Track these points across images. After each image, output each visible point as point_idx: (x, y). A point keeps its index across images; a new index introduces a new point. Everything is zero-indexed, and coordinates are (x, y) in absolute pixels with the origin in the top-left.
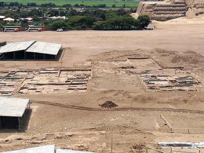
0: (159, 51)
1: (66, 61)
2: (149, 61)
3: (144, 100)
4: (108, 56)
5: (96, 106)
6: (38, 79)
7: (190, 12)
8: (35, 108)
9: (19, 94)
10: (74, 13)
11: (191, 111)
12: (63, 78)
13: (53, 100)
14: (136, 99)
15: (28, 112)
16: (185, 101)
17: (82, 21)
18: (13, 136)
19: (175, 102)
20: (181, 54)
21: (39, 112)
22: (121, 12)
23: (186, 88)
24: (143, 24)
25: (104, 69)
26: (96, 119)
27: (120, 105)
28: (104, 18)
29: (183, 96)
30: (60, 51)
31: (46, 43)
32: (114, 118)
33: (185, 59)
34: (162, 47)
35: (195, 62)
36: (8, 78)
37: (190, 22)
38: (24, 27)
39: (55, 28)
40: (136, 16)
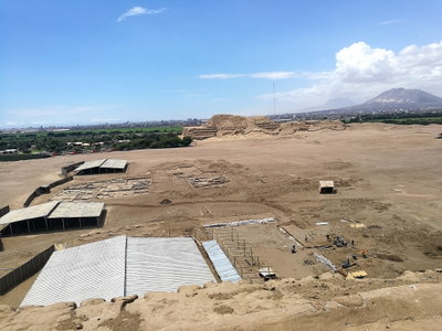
0: (201, 161)
1: (131, 172)
2: (194, 168)
3: (191, 196)
4: (162, 166)
5: (156, 204)
6: (110, 187)
7: (218, 133)
8: (109, 209)
9: (96, 199)
10: (135, 137)
11: (224, 201)
12: (130, 185)
13: (123, 202)
14: (185, 196)
15: (104, 213)
16: (220, 194)
17: (142, 143)
18: (93, 231)
19: (213, 196)
20: (216, 162)
21: (113, 211)
22: (171, 135)
23: (220, 185)
24: (187, 142)
25: (161, 177)
26: (157, 214)
27: (174, 202)
28: (158, 139)
29: (219, 191)
30: (126, 166)
31: (115, 160)
32: (170, 211)
33: (218, 166)
34: (203, 158)
35: (225, 167)
36: (87, 188)
37: (220, 140)
38: (97, 149)
39: (121, 149)
40: (181, 137)
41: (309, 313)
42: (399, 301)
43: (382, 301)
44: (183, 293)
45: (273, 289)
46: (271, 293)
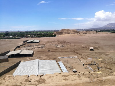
0: (58, 41)
1: (41, 43)
2: (56, 43)
3: (55, 50)
4: (48, 42)
5: (46, 51)
6: (35, 47)
7: (63, 34)
9: (31, 50)
10: (42, 34)
11: (64, 51)
12: (40, 46)
13: (38, 51)
14: (54, 50)
15: (33, 53)
16: (63, 50)
17: (44, 35)
18: (30, 58)
19: (61, 50)
20: (62, 41)
21: (35, 53)
22: (51, 34)
23: (63, 47)
24: (55, 36)
25: (48, 44)
26: (47, 54)
27: (51, 51)
28: (47, 35)
30: (39, 41)
31: (36, 40)
32: (50, 53)
33: (63, 42)
34: (59, 40)
35: (65, 42)
36: (29, 47)
37: (63, 35)
38: (32, 37)
39: (38, 37)
40: (53, 34)
41: (89, 82)
42: (113, 80)
43: (108, 80)
44: (55, 74)
45: (78, 75)
46: (78, 76)
